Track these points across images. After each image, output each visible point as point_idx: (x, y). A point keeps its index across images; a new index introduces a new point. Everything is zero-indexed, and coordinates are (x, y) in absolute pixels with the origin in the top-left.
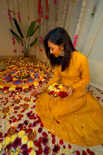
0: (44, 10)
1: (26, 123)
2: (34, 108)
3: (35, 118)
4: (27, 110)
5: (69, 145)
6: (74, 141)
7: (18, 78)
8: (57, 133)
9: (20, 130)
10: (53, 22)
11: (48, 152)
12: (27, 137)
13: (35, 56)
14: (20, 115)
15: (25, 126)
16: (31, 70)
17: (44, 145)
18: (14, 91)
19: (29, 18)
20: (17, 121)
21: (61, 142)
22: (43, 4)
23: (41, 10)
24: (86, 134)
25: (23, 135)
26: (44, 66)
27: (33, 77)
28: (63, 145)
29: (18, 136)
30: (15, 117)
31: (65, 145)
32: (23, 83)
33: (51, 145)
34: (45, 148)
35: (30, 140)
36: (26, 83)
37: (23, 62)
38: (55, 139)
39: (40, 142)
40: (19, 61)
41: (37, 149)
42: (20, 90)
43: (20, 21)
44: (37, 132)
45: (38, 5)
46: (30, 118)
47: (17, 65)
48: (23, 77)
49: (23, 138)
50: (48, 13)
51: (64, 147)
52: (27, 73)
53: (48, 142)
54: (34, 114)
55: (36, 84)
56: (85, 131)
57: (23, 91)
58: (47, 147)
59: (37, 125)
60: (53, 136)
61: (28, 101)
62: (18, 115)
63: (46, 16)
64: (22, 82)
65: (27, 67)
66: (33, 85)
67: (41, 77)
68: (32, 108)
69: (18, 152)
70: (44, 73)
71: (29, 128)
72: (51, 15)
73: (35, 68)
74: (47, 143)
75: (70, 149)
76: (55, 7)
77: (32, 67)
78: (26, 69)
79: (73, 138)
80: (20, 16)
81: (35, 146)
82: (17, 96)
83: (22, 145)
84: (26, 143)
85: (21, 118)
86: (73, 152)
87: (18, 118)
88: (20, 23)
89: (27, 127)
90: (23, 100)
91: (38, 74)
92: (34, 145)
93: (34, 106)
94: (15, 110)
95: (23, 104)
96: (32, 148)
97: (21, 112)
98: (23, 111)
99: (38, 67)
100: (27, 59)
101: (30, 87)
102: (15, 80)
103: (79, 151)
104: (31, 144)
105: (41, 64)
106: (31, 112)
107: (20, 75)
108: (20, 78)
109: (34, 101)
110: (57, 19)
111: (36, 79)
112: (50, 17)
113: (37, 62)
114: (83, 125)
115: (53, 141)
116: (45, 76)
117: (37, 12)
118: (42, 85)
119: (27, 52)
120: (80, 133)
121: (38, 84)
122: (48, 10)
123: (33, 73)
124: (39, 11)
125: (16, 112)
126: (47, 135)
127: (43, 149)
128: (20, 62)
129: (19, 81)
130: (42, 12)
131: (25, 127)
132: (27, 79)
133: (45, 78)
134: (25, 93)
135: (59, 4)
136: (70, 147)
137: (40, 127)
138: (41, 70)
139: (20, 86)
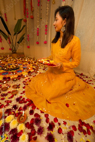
0: (29, 12)
1: (15, 107)
2: (24, 94)
3: (25, 102)
4: (16, 96)
5: (64, 122)
6: (68, 117)
7: (6, 70)
8: (49, 112)
9: (8, 115)
10: (38, 21)
11: (42, 131)
12: (16, 120)
13: (23, 54)
14: (8, 100)
15: (14, 110)
16: (19, 64)
17: (37, 125)
18: (1, 81)
19: (15, 19)
20: (5, 107)
21: (56, 120)
22: (28, 7)
23: (27, 12)
24: (79, 110)
25: (12, 119)
26: (32, 61)
27: (22, 69)
28: (57, 123)
29: (6, 121)
30: (2, 104)
31: (59, 123)
32: (12, 74)
33: (45, 125)
34: (38, 128)
35: (21, 123)
36: (14, 74)
37: (11, 58)
38: (48, 119)
39: (33, 124)
40: (6, 57)
41: (29, 131)
42: (8, 79)
43: (6, 20)
44: (28, 115)
45: (24, 8)
46: (19, 103)
47: (4, 60)
48: (11, 69)
49: (12, 122)
50: (33, 14)
51: (59, 124)
52: (15, 65)
53: (42, 122)
54: (24, 98)
55: (25, 74)
56: (77, 108)
57: (11, 80)
58: (41, 127)
59: (28, 108)
60: (47, 116)
61: (17, 88)
62: (5, 101)
63: (31, 17)
64: (10, 73)
65: (15, 61)
66: (22, 75)
67: (30, 68)
68: (21, 94)
69: (6, 138)
70: (33, 66)
71: (18, 112)
72: (36, 15)
73: (24, 62)
74: (40, 123)
75: (65, 125)
76: (39, 9)
77: (20, 61)
78: (14, 63)
79: (68, 114)
80: (7, 16)
81: (27, 128)
82: (5, 85)
83: (10, 130)
84: (15, 127)
85: (10, 104)
86: (69, 127)
87: (5, 104)
88: (7, 22)
89: (17, 111)
90: (11, 88)
91: (27, 66)
92: (25, 128)
93: (24, 92)
94: (2, 97)
95: (11, 91)
96: (23, 131)
97: (9, 98)
98: (12, 97)
99: (26, 62)
100: (15, 55)
101: (19, 76)
102: (2, 72)
103: (75, 125)
104: (21, 127)
105: (29, 59)
106: (21, 97)
107: (8, 67)
108: (8, 70)
109: (24, 88)
110: (41, 18)
111: (24, 70)
112: (35, 17)
113: (25, 58)
114: (75, 103)
115: (47, 121)
116: (34, 67)
117: (23, 14)
118: (32, 74)
119: (15, 49)
120: (73, 109)
121: (27, 74)
122: (33, 11)
123: (22, 66)
124: (25, 13)
125: (2, 99)
126: (39, 116)
127: (36, 130)
128: (8, 58)
129: (7, 73)
130: (28, 13)
131: (14, 112)
132: (15, 70)
133: (33, 69)
134: (14, 82)
135: (42, 5)
136: (65, 123)
137: (32, 109)
138: (29, 63)
139: (7, 76)
